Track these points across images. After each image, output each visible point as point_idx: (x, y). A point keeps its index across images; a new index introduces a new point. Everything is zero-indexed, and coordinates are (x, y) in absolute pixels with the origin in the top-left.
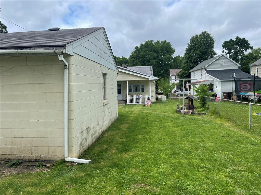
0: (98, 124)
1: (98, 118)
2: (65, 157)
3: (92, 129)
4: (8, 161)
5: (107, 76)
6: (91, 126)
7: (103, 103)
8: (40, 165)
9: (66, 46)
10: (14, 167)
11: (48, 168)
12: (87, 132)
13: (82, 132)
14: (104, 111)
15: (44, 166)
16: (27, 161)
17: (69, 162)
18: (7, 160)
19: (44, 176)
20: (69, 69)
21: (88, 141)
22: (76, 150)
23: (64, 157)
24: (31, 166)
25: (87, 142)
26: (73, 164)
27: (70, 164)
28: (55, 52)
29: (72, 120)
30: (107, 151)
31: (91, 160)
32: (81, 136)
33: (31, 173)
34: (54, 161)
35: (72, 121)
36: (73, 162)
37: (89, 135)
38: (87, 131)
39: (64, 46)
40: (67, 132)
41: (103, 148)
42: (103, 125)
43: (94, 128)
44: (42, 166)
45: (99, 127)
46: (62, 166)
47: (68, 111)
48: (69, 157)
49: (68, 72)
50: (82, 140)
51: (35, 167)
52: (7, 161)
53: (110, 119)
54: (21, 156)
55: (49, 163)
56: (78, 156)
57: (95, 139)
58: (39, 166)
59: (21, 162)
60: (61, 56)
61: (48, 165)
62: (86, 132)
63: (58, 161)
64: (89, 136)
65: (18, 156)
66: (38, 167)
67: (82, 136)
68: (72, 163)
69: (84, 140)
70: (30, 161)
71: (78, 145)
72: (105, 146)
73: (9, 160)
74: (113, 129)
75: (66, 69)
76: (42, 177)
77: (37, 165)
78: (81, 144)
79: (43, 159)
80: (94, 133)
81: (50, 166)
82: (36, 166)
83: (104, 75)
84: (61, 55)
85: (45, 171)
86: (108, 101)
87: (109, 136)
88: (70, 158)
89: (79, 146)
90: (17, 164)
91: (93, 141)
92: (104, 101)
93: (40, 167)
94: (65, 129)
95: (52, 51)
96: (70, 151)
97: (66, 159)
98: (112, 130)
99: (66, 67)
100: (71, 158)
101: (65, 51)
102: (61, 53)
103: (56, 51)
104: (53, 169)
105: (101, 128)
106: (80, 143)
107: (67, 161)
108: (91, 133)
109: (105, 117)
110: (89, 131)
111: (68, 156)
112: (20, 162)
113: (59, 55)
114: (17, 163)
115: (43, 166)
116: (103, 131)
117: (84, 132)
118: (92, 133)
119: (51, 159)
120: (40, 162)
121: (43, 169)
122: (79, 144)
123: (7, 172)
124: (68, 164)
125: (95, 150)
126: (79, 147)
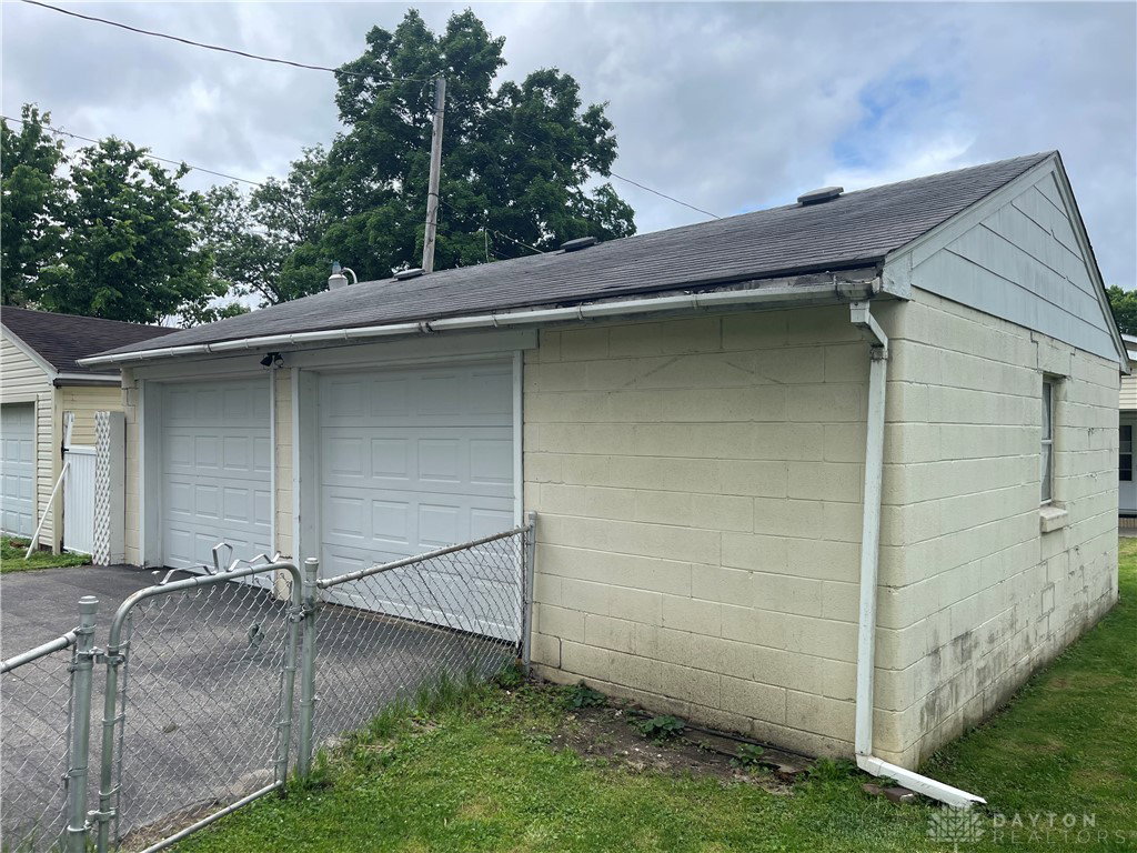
0: (1012, 626)
1: (1013, 596)
2: (857, 750)
3: (984, 647)
4: (637, 715)
5: (1067, 386)
6: (981, 630)
7: (1042, 524)
8: (751, 760)
9: (887, 260)
10: (657, 741)
11: (786, 779)
12: (959, 654)
13: (936, 652)
14: (1044, 563)
15: (769, 766)
16: (703, 731)
17: (873, 777)
18: (634, 711)
19: (770, 811)
20: (889, 360)
21: (962, 701)
22: (909, 733)
23: (849, 750)
24: (719, 753)
25: (960, 704)
26: (891, 791)
27: (878, 790)
28: (837, 294)
29: (896, 588)
30: (1068, 769)
31: (982, 796)
32: (933, 670)
33: (720, 786)
34: (811, 758)
35: (895, 593)
36: (895, 784)
37: (966, 669)
38: (959, 649)
39: (875, 265)
40: (869, 641)
41: (1044, 752)
42: (1040, 633)
43: (991, 640)
44: (761, 765)
45: (1019, 637)
46: (845, 789)
47: (880, 545)
48: (874, 755)
49: (884, 372)
50: (938, 690)
51: (733, 762)
52: (632, 714)
53: (1076, 606)
54: (682, 705)
55: (789, 762)
56: (917, 761)
57: (995, 697)
58: (747, 764)
59: (682, 729)
60: (860, 305)
61: (785, 768)
62: (955, 652)
63: (826, 761)
64: (969, 674)
65: (671, 703)
66: (745, 763)
67: (936, 668)
68: (887, 785)
69: (945, 692)
70: (714, 732)
71: (919, 711)
72: (1055, 743)
73: (641, 711)
74: (1092, 661)
75: (878, 360)
76: (762, 812)
77: (740, 756)
78: (932, 708)
79: (765, 737)
80: (991, 663)
81: (794, 774)
82: (735, 757)
83: (1052, 381)
84: (861, 301)
85: (774, 792)
86: (1066, 515)
87: (1071, 694)
88: (878, 762)
89: (922, 714)
90: (669, 735)
91: (989, 706)
92: (1048, 513)
93: (754, 768)
94: (861, 625)
95: (823, 286)
96: (879, 728)
97: (862, 763)
98: (1088, 663)
99: (881, 353)
100: (886, 761)
101: (882, 283)
102: (864, 294)
103: (844, 286)
104: (806, 791)
105: (1029, 648)
106: (927, 704)
107: (867, 773)
108: (977, 661)
109: (1050, 593)
110: (970, 652)
111: (870, 751)
112: (678, 726)
113: (852, 301)
114: (670, 729)
115: (766, 769)
116: (1036, 662)
117: (947, 654)
118: (982, 664)
119: (794, 744)
120: (751, 748)
121: (765, 779)
122: (923, 703)
123: (634, 757)
124: (868, 788)
125: (998, 750)
126: (922, 719)
